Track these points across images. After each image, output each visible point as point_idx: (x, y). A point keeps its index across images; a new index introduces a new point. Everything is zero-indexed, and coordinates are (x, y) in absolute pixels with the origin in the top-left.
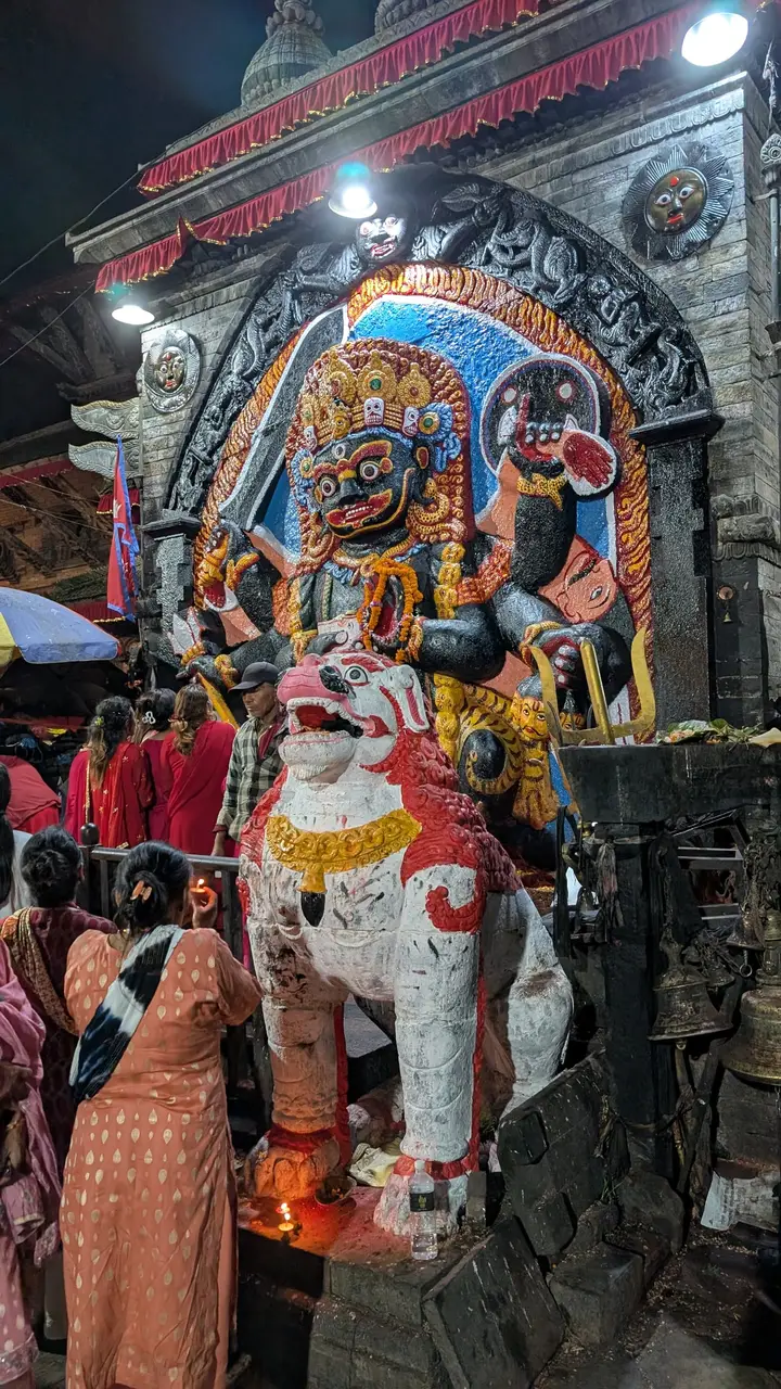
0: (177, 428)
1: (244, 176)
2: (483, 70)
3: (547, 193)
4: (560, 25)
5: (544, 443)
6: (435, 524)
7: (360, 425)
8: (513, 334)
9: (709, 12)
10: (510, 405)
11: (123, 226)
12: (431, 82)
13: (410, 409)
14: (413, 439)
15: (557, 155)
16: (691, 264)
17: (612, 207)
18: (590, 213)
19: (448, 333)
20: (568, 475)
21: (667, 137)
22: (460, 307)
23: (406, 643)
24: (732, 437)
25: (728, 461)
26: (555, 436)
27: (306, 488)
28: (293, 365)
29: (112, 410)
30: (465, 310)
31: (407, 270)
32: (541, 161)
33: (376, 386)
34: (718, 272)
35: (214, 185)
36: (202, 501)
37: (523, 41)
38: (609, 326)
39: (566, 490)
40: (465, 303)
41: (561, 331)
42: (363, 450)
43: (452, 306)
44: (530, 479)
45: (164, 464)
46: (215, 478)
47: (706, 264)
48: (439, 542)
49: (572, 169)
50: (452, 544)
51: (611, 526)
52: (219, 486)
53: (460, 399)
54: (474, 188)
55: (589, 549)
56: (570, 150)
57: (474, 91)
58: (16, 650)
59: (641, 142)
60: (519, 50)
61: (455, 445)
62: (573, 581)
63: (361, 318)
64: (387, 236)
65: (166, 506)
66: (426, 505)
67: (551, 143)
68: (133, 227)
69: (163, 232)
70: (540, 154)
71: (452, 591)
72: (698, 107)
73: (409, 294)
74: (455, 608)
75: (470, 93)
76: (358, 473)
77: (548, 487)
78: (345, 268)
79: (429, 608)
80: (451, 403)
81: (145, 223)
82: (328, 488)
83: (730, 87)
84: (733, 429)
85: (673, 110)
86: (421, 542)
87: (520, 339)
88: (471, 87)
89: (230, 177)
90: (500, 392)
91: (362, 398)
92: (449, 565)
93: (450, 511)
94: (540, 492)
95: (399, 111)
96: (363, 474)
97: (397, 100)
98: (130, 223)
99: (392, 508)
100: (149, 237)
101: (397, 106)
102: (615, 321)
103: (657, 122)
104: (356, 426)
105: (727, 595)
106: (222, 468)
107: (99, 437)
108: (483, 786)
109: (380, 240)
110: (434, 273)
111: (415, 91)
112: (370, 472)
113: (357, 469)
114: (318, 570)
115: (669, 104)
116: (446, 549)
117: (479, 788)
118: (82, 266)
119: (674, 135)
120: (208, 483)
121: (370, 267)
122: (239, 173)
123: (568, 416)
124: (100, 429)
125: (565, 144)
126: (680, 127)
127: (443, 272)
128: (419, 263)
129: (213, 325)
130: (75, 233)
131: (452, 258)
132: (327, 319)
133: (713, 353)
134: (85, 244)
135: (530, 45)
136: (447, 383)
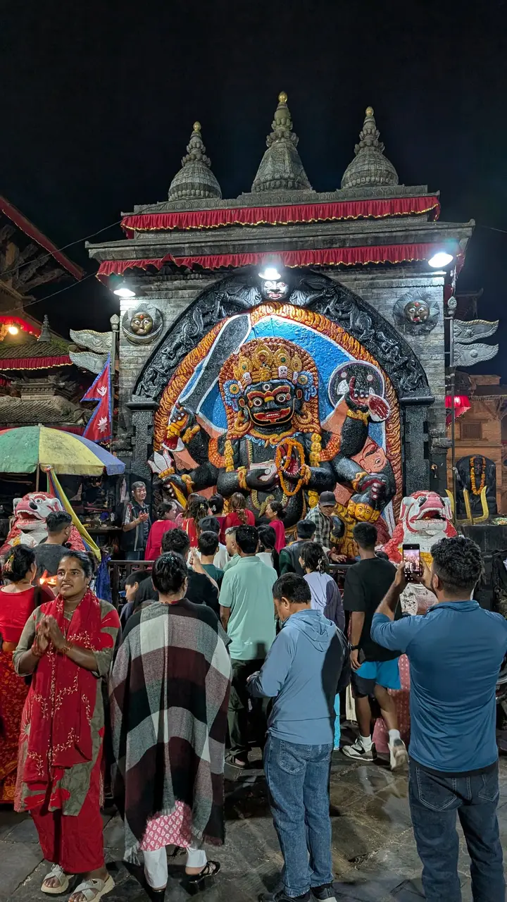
0: (144, 354)
1: (211, 246)
2: (344, 240)
3: (360, 293)
4: (381, 235)
5: (362, 398)
6: (307, 424)
7: (276, 377)
8: (339, 347)
9: (440, 251)
10: (344, 379)
11: (128, 248)
12: (320, 237)
13: (295, 372)
14: (295, 385)
15: (366, 279)
16: (422, 337)
17: (390, 307)
18: (379, 307)
19: (306, 340)
20: (370, 412)
21: (414, 287)
22: (313, 330)
23: (303, 477)
24: (438, 407)
25: (435, 416)
26: (367, 396)
27: (232, 399)
28: (222, 337)
29: (96, 336)
30: (316, 332)
31: (284, 306)
32: (358, 280)
33: (283, 361)
34: (433, 343)
35: (192, 245)
36: (161, 394)
37: (365, 235)
38: (385, 353)
39: (369, 419)
40: (315, 329)
41: (362, 351)
42: (279, 389)
43: (309, 328)
44: (356, 412)
45: (134, 371)
46: (169, 384)
47: (428, 339)
48: (308, 432)
49: (372, 286)
50: (315, 434)
51: (384, 434)
52: (172, 389)
53: (316, 371)
54: (324, 280)
55: (374, 443)
56: (372, 279)
57: (337, 246)
58: (105, 468)
59: (403, 285)
60: (363, 238)
61: (314, 391)
62: (368, 454)
63: (259, 322)
64: (279, 290)
65: (134, 393)
66: (302, 415)
67: (363, 274)
68: (135, 250)
69: (151, 256)
70: (359, 276)
71: (318, 455)
72: (426, 279)
73: (286, 317)
74: (319, 463)
75: (334, 246)
76: (275, 398)
77: (362, 416)
78: (252, 297)
79: (308, 461)
80: (312, 372)
81: (142, 250)
82: (258, 403)
83: (439, 276)
84: (437, 404)
85: (417, 277)
86: (298, 431)
87: (343, 350)
88: (336, 244)
89: (203, 244)
90: (339, 373)
91: (277, 365)
92: (316, 444)
93: (313, 420)
94: (360, 418)
95: (300, 243)
96: (278, 399)
97: (302, 239)
98: (133, 248)
99: (289, 415)
100: (141, 256)
101: (302, 242)
102: (388, 352)
103: (409, 279)
104: (274, 377)
105: (435, 467)
106: (174, 379)
107: (87, 349)
108: (337, 541)
109: (276, 291)
110: (299, 311)
111: (311, 238)
112: (282, 399)
113: (275, 397)
114: (241, 438)
115: (415, 274)
116: (313, 436)
117: (335, 541)
118: (93, 260)
119: (416, 286)
120: (165, 385)
121: (265, 300)
122: (209, 244)
123: (370, 388)
124: (88, 345)
125: (370, 276)
126: (419, 284)
127: (304, 312)
128: (292, 305)
129: (172, 307)
130: (92, 242)
131: (309, 307)
132: (239, 319)
133: (430, 374)
134: (98, 250)
135: (367, 238)
136: (309, 363)
